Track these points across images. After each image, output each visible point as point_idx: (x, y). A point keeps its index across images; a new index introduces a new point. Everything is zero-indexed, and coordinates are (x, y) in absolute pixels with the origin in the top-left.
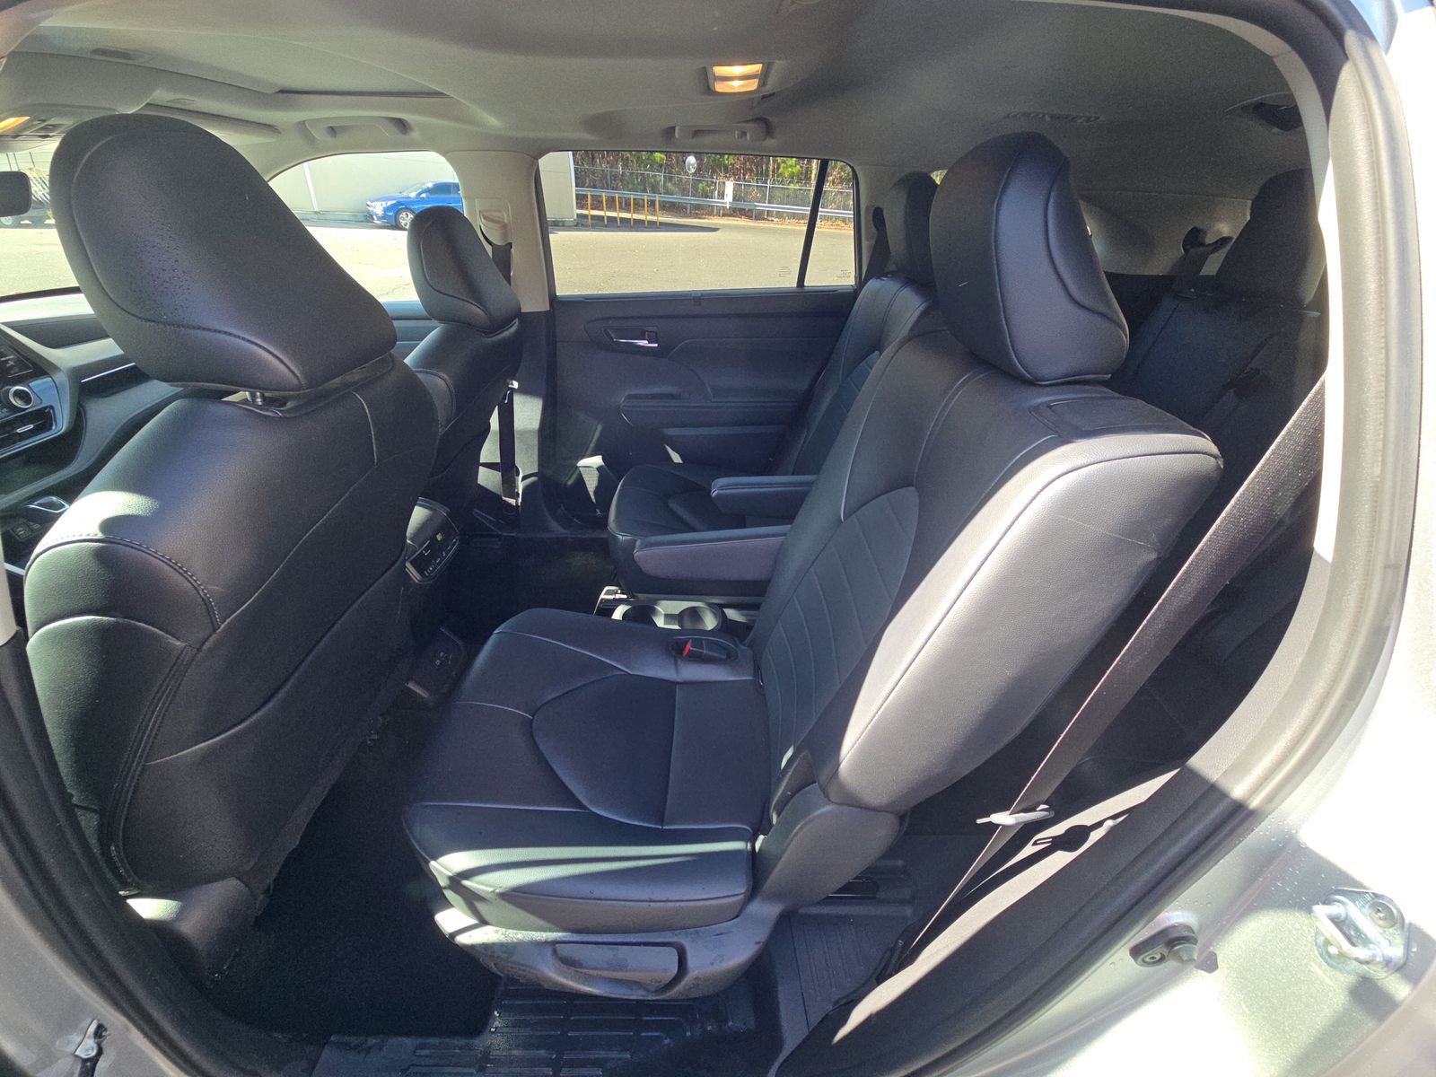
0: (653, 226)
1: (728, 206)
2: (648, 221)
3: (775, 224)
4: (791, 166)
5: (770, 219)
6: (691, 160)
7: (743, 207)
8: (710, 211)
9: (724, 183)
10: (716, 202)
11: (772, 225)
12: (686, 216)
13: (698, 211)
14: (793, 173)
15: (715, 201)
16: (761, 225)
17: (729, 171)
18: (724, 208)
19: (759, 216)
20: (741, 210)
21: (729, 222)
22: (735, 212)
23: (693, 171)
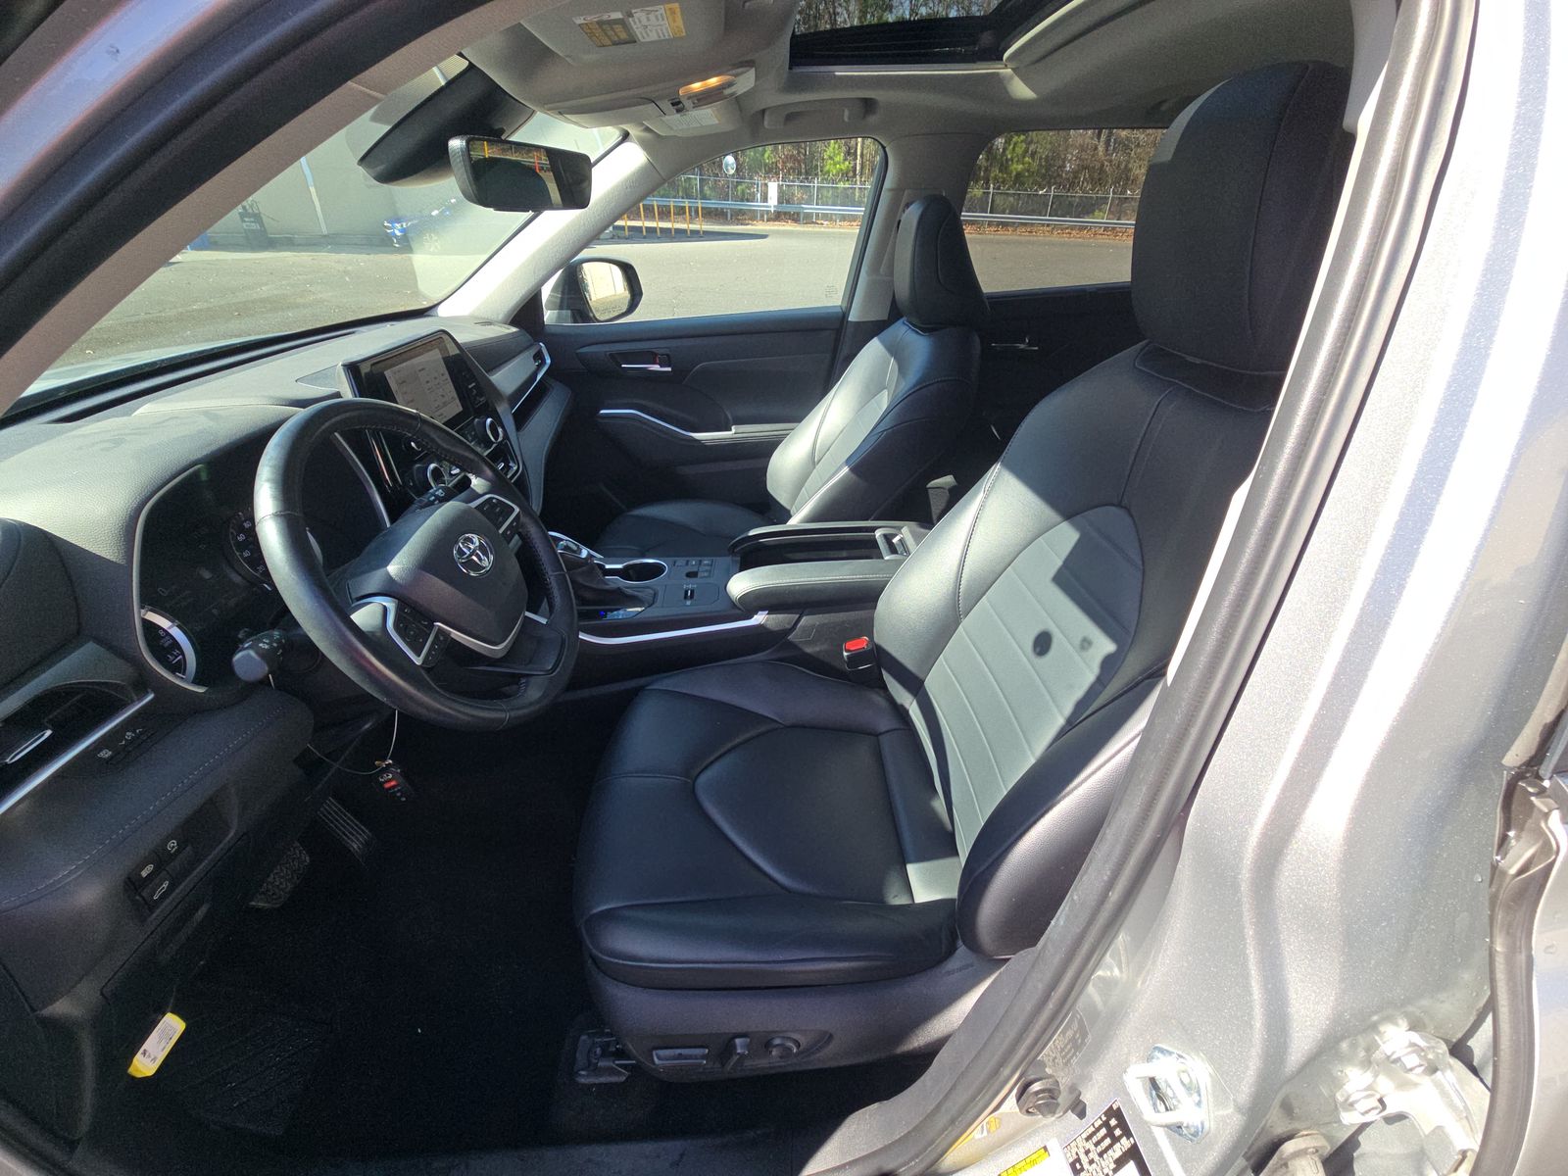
0: (696, 235)
1: (772, 210)
2: (691, 231)
3: (826, 227)
4: (839, 163)
5: (819, 222)
6: (730, 159)
7: (788, 210)
8: (753, 216)
9: (766, 185)
10: (759, 206)
11: (823, 229)
12: (726, 222)
13: (739, 216)
14: (841, 170)
15: (757, 205)
16: (810, 229)
17: (771, 171)
18: (768, 212)
19: (808, 219)
20: (785, 213)
21: (776, 228)
22: (778, 216)
23: (732, 172)
